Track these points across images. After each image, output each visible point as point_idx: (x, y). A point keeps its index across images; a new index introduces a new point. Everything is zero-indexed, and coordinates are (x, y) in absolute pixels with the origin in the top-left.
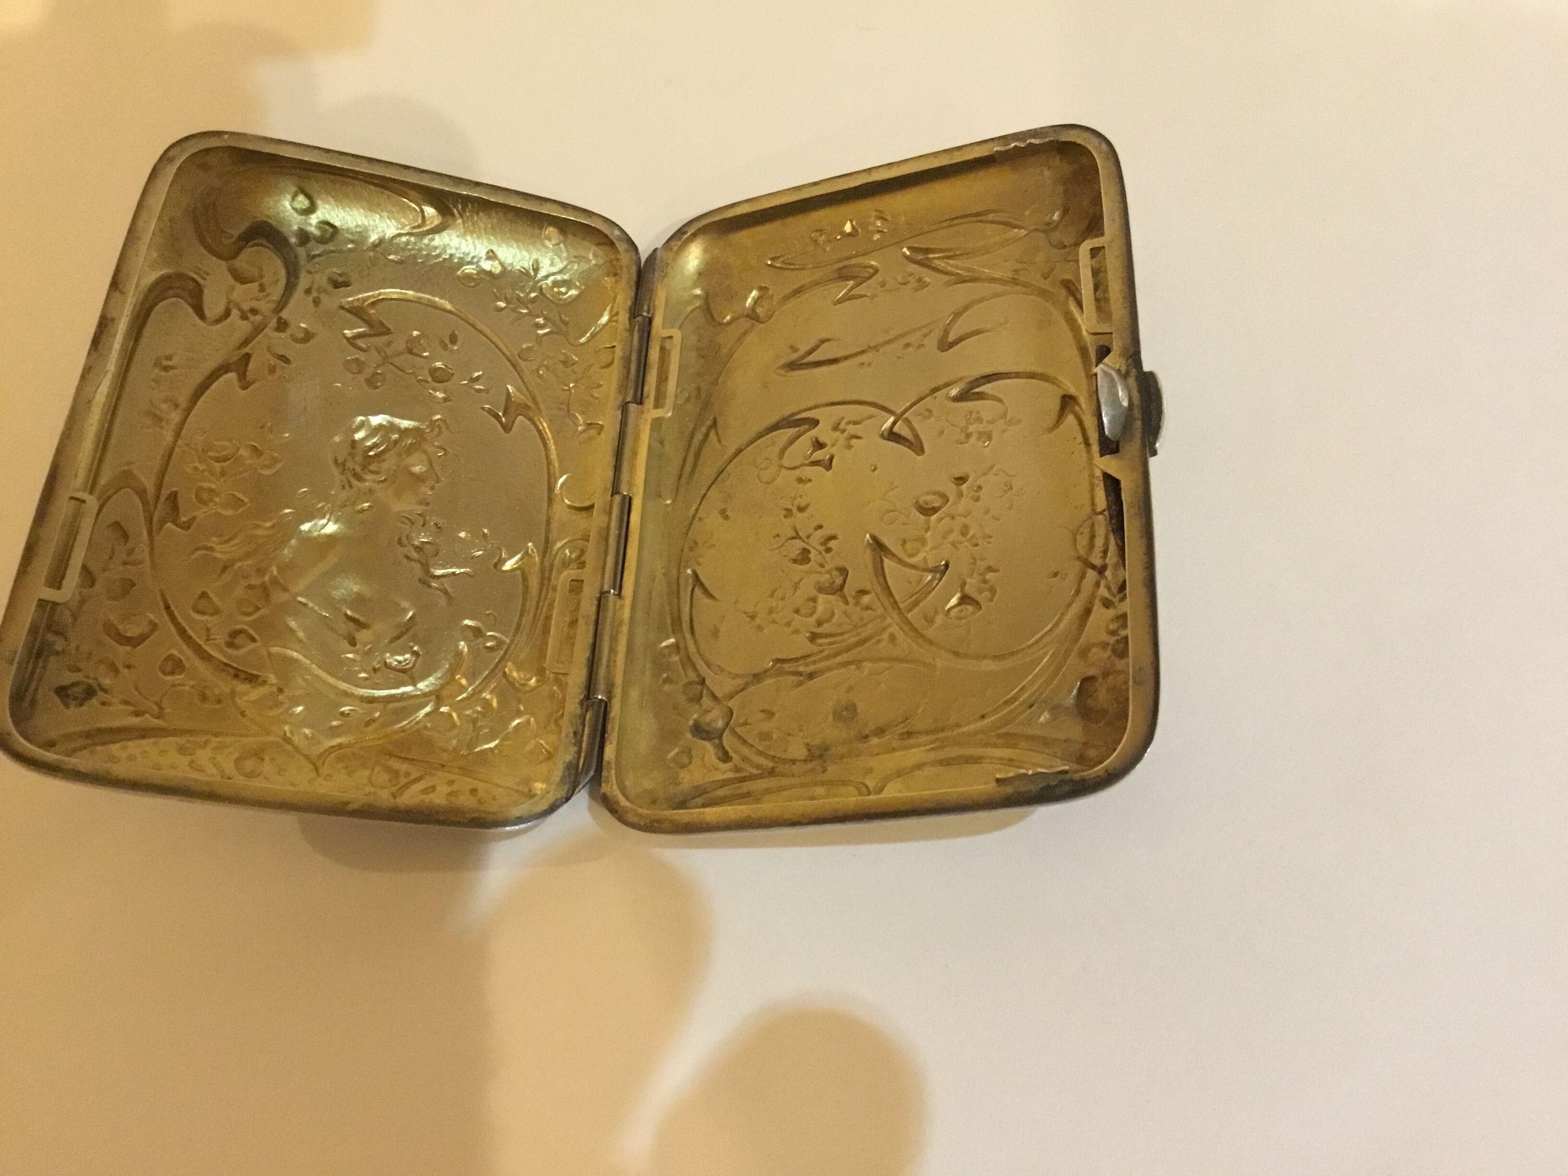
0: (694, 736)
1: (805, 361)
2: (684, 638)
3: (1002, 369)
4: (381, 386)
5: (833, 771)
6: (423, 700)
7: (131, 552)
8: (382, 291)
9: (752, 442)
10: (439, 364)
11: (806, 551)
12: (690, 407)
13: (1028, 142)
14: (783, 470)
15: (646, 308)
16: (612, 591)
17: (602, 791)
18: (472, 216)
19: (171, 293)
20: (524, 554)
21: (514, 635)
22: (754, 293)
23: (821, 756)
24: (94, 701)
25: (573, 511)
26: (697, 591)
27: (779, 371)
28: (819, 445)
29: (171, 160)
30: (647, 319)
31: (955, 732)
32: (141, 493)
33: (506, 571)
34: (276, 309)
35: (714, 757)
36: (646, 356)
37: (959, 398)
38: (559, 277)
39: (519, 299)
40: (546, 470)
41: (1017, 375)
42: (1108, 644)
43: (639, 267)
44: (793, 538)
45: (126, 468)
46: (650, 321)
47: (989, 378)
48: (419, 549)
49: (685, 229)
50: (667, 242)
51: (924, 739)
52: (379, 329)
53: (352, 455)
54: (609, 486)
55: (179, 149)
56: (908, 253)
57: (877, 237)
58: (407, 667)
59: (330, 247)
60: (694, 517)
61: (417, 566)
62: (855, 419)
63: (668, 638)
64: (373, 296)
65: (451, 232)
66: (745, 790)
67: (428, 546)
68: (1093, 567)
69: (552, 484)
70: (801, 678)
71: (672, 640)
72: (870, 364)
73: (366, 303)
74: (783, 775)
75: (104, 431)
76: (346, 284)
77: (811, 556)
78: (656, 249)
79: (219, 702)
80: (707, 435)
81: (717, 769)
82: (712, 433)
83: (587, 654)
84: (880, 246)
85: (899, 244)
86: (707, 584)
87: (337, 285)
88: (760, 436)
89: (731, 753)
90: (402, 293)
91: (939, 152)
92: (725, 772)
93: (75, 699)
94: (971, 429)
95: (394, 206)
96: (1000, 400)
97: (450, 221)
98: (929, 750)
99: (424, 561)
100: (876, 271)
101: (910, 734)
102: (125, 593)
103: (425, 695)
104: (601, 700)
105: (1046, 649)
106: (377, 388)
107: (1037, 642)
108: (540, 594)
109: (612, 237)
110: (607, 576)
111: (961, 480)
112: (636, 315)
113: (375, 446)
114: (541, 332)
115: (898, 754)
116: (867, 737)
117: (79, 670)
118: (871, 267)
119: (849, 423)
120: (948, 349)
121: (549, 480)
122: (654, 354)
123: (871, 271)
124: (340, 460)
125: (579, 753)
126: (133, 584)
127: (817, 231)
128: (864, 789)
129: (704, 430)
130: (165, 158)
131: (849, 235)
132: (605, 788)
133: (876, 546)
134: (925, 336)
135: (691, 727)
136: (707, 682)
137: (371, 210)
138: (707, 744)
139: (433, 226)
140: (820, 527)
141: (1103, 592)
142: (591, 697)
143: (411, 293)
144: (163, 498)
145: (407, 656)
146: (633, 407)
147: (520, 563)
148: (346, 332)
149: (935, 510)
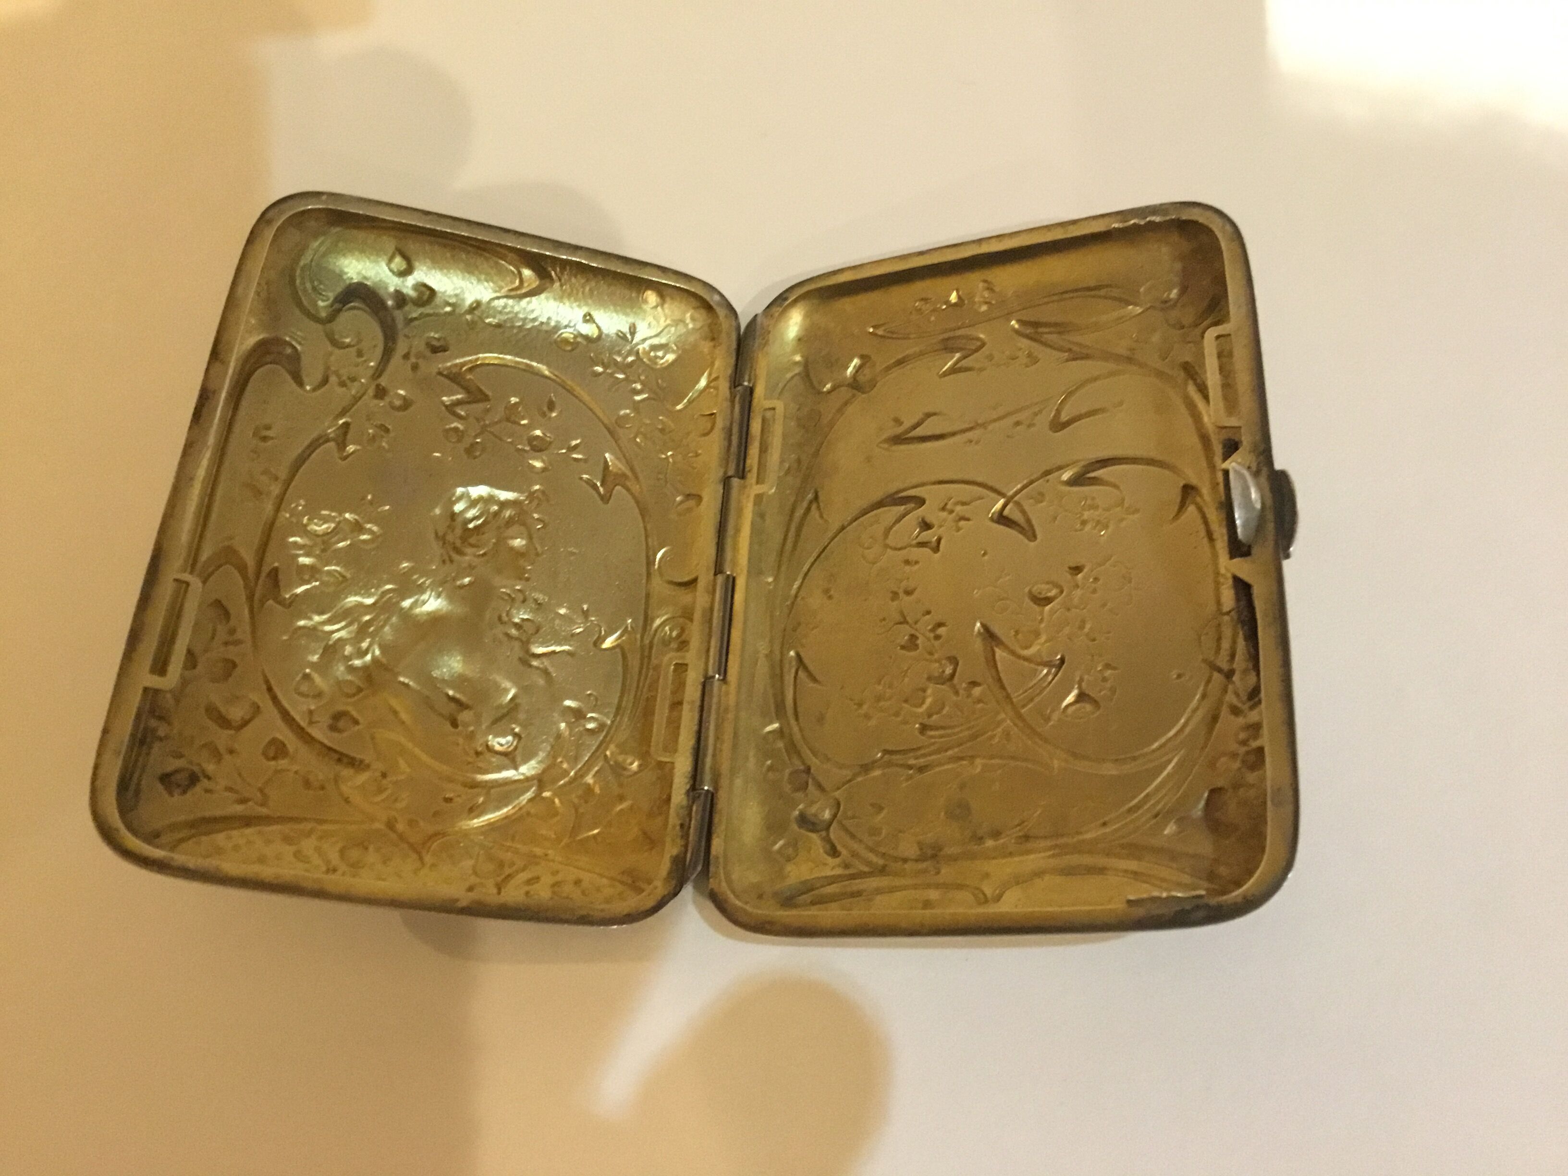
0: (800, 827)
1: (910, 435)
2: (789, 724)
3: (1119, 452)
4: (480, 455)
5: (947, 873)
6: (526, 784)
7: (232, 632)
8: (481, 355)
9: (856, 519)
10: (538, 433)
11: (913, 637)
12: (789, 479)
13: (1148, 219)
14: (889, 550)
15: (747, 378)
16: (717, 676)
17: (710, 886)
18: (570, 279)
19: (269, 358)
20: (623, 631)
21: (615, 716)
22: (856, 361)
23: (934, 856)
24: (198, 789)
25: (672, 587)
26: (801, 674)
27: (882, 445)
28: (926, 526)
29: (269, 222)
30: (748, 389)
31: (1075, 840)
32: (242, 569)
33: (606, 650)
34: (374, 375)
35: (821, 851)
36: (748, 426)
37: (1073, 482)
38: (656, 341)
39: (616, 363)
40: (644, 543)
41: (1134, 460)
42: (1238, 754)
43: (739, 334)
44: (901, 623)
45: (226, 543)
46: (751, 391)
47: (1104, 463)
48: (518, 626)
49: (784, 296)
50: (768, 307)
51: (1043, 844)
52: (476, 396)
53: (451, 528)
54: (712, 565)
55: (276, 210)
56: (1017, 326)
57: (984, 308)
58: (510, 749)
59: (427, 310)
60: (796, 596)
61: (517, 644)
62: (964, 500)
63: (771, 723)
64: (470, 361)
65: (548, 295)
66: (855, 888)
67: (529, 624)
68: (1220, 670)
69: (651, 558)
70: (911, 772)
71: (776, 725)
72: (977, 443)
73: (464, 369)
74: (896, 874)
75: (204, 507)
76: (444, 349)
77: (919, 642)
78: (756, 315)
79: (322, 788)
80: (808, 509)
81: (825, 864)
82: (814, 506)
83: (692, 742)
84: (987, 318)
85: (1008, 317)
86: (811, 667)
87: (435, 350)
88: (864, 512)
89: (839, 847)
90: (499, 358)
91: (1052, 225)
92: (833, 868)
93: (179, 786)
94: (1086, 515)
95: (492, 268)
96: (1115, 486)
97: (548, 285)
98: (1049, 857)
99: (524, 639)
100: (983, 344)
101: (1027, 838)
102: (227, 675)
103: (528, 779)
104: (708, 790)
105: (1170, 756)
106: (475, 457)
107: (1161, 747)
108: (640, 673)
109: (712, 303)
110: (711, 661)
111: (1077, 570)
112: (737, 384)
113: (475, 518)
114: (638, 398)
115: (1016, 859)
116: (981, 838)
117: (180, 756)
118: (978, 339)
119: (957, 503)
120: (1061, 430)
121: (647, 553)
122: (756, 427)
123: (979, 343)
124: (440, 534)
125: (686, 846)
126: (234, 665)
127: (922, 299)
128: (981, 896)
129: (805, 504)
130: (264, 219)
131: (955, 304)
132: (713, 883)
133: (987, 635)
134: (1036, 414)
135: (796, 818)
136: (812, 771)
137: (469, 273)
138: (814, 836)
139: (530, 288)
140: (928, 613)
141: (1230, 698)
142: (697, 787)
143: (509, 357)
144: (263, 575)
145: (510, 738)
146: (735, 482)
147: (619, 641)
148: (445, 398)
149: (1048, 600)
